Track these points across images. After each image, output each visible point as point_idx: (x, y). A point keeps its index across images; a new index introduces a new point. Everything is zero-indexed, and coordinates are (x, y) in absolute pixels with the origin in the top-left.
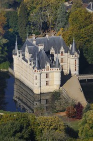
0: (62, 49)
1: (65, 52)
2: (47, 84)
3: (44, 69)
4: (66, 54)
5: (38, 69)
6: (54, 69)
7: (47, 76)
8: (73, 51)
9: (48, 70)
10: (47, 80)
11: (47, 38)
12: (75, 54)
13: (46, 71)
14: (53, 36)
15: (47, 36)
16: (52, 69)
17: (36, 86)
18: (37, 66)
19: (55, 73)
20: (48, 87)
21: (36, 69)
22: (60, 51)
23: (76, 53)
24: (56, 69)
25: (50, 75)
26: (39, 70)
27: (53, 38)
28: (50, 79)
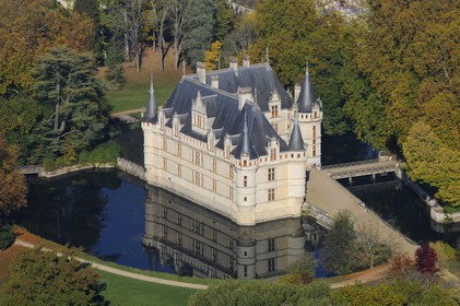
0: (275, 100)
1: (283, 107)
2: (271, 197)
3: (263, 158)
4: (286, 111)
5: (251, 158)
6: (289, 154)
7: (271, 177)
8: (307, 102)
9: (273, 158)
10: (271, 185)
11: (233, 72)
12: (314, 110)
13: (269, 162)
14: (247, 64)
15: (234, 66)
16: (283, 154)
17: (246, 204)
18: (246, 148)
19: (290, 166)
20: (273, 205)
21: (245, 157)
22: (270, 105)
23: (316, 109)
24: (295, 154)
25: (278, 173)
26: (253, 161)
27: (250, 71)
28: (279, 183)
